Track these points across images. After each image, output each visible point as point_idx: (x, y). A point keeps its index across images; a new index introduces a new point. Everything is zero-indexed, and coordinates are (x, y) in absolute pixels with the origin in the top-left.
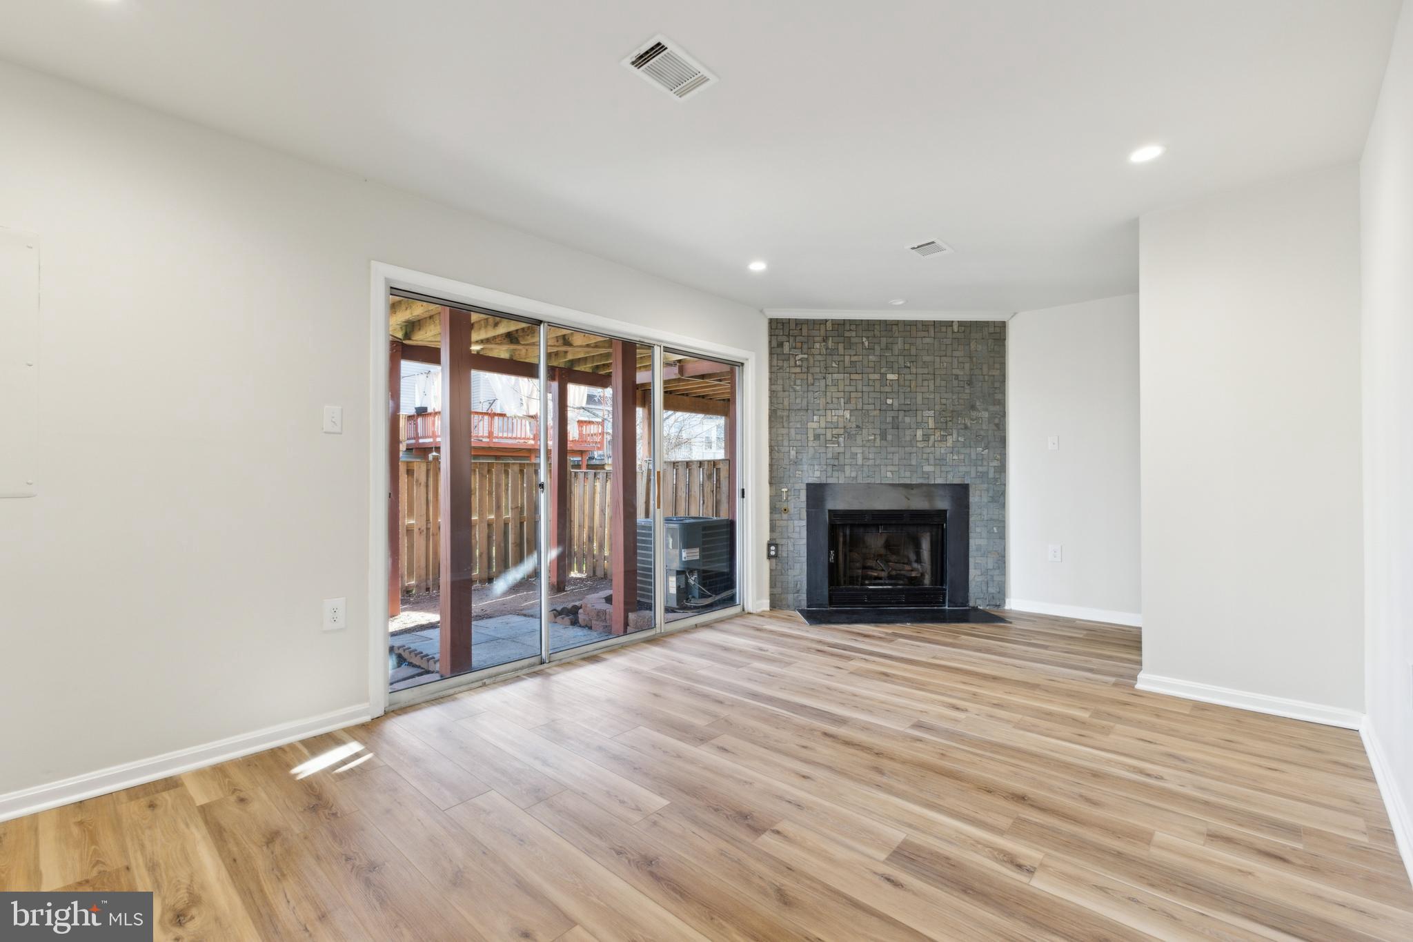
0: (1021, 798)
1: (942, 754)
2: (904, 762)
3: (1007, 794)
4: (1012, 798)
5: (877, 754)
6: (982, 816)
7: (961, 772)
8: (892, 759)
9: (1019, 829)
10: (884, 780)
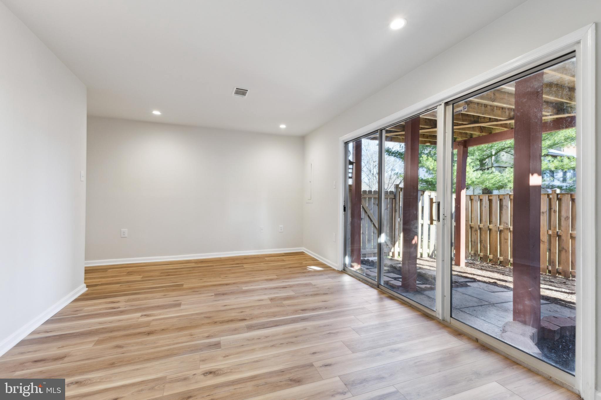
0: (149, 333)
1: (192, 335)
2: (203, 324)
3: (155, 332)
4: (153, 332)
5: (216, 322)
6: (162, 321)
7: (179, 332)
8: (209, 323)
9: (148, 324)
10: (203, 316)
